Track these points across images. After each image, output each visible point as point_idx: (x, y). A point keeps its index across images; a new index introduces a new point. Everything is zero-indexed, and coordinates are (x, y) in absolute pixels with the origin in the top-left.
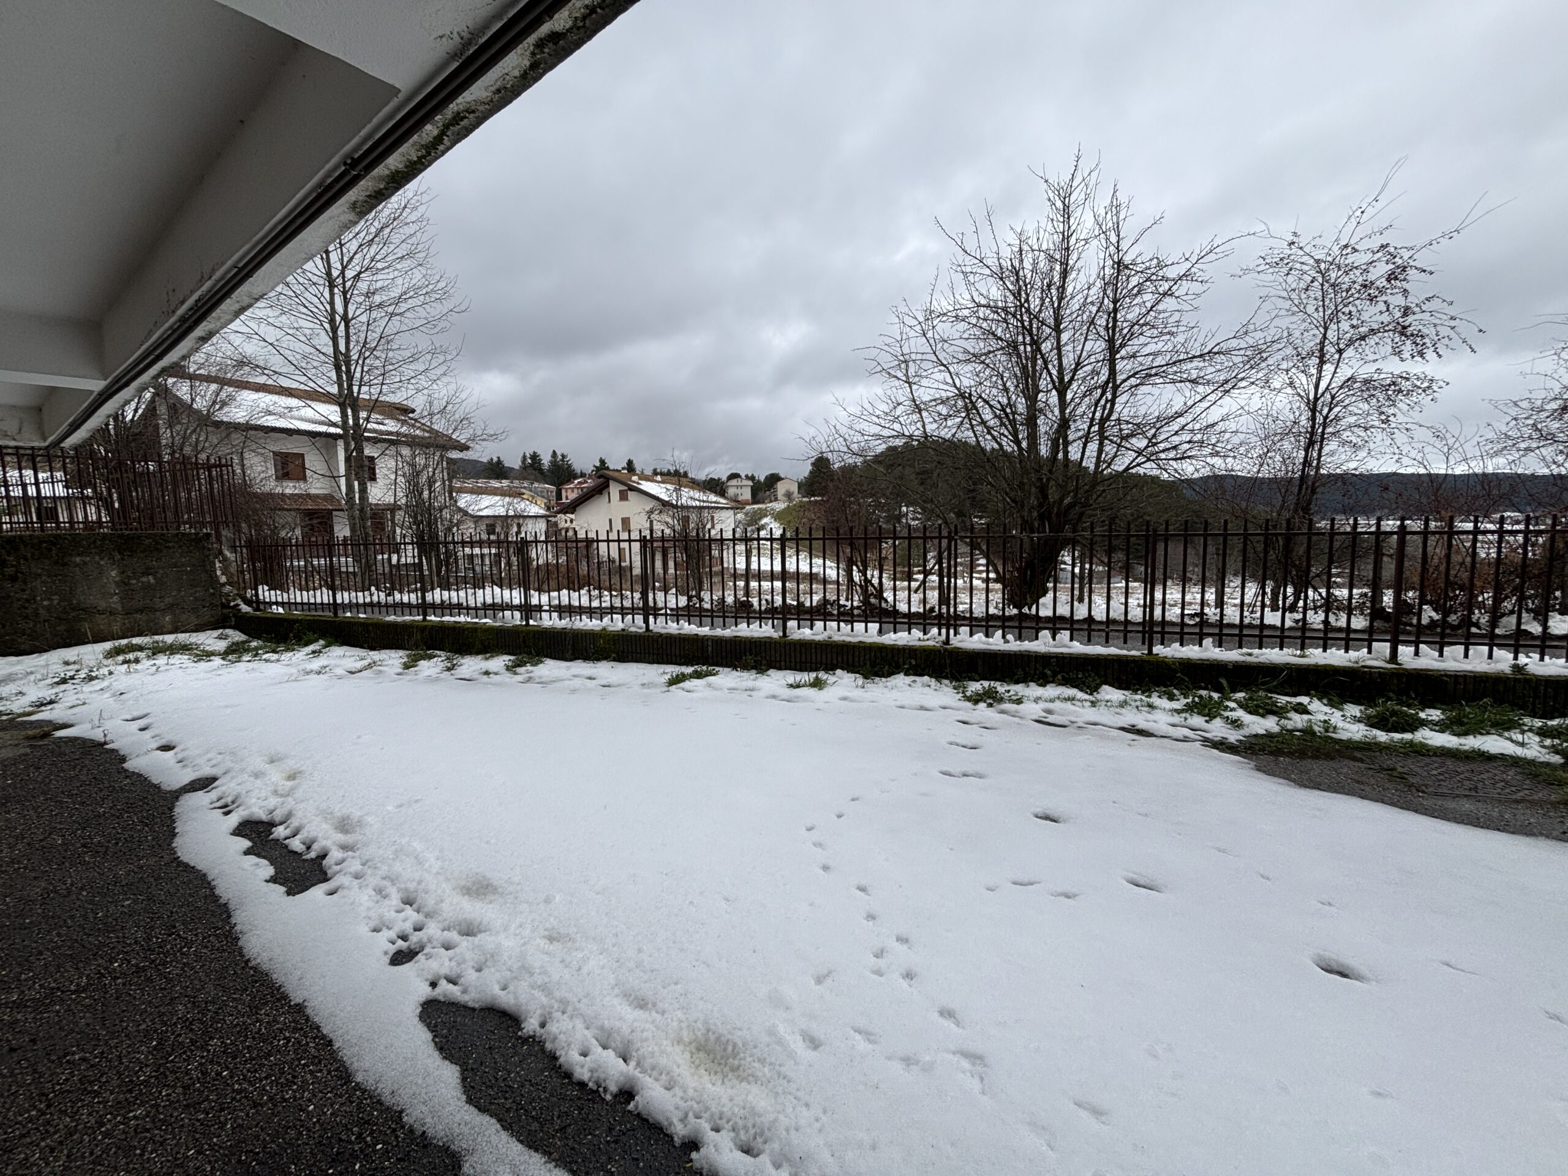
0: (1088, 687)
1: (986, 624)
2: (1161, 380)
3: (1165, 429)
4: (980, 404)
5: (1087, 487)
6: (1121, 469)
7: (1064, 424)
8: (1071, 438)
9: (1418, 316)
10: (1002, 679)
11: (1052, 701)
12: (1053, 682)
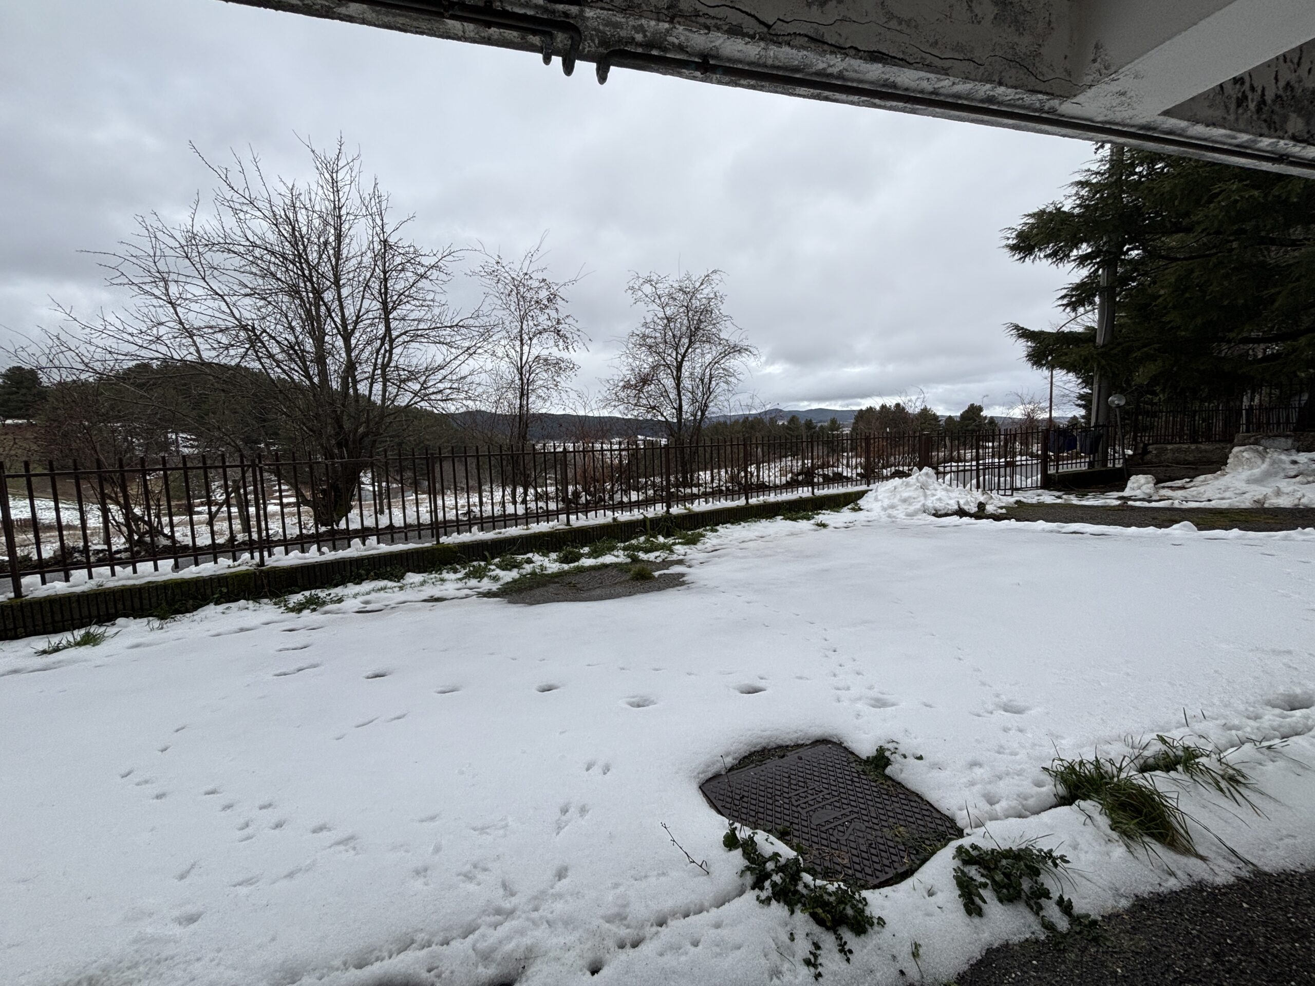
0: (396, 577)
1: (302, 542)
2: (426, 340)
3: (432, 377)
4: (265, 338)
5: (377, 419)
6: (403, 404)
7: (351, 366)
8: (358, 378)
9: (564, 326)
10: (322, 586)
11: (368, 593)
12: (367, 579)
